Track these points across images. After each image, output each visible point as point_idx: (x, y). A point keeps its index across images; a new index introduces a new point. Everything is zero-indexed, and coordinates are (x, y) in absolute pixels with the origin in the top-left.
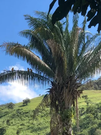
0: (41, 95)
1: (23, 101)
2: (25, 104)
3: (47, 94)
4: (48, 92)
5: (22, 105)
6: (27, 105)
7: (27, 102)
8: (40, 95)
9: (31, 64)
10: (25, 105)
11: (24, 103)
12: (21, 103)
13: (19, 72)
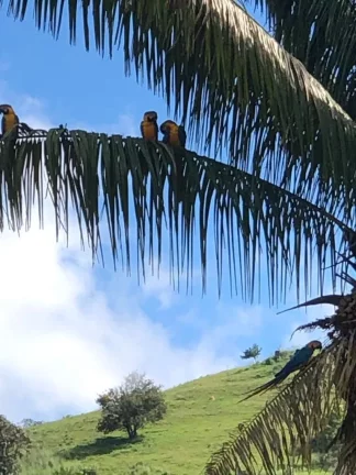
0: (261, 358)
1: (102, 401)
2: (117, 434)
3: (316, 345)
4: (323, 323)
5: (93, 435)
6: (133, 438)
7: (135, 413)
8: (248, 355)
9: (184, 81)
10: (120, 443)
11: (107, 425)
12: (86, 419)
13: (66, 143)
